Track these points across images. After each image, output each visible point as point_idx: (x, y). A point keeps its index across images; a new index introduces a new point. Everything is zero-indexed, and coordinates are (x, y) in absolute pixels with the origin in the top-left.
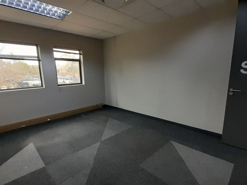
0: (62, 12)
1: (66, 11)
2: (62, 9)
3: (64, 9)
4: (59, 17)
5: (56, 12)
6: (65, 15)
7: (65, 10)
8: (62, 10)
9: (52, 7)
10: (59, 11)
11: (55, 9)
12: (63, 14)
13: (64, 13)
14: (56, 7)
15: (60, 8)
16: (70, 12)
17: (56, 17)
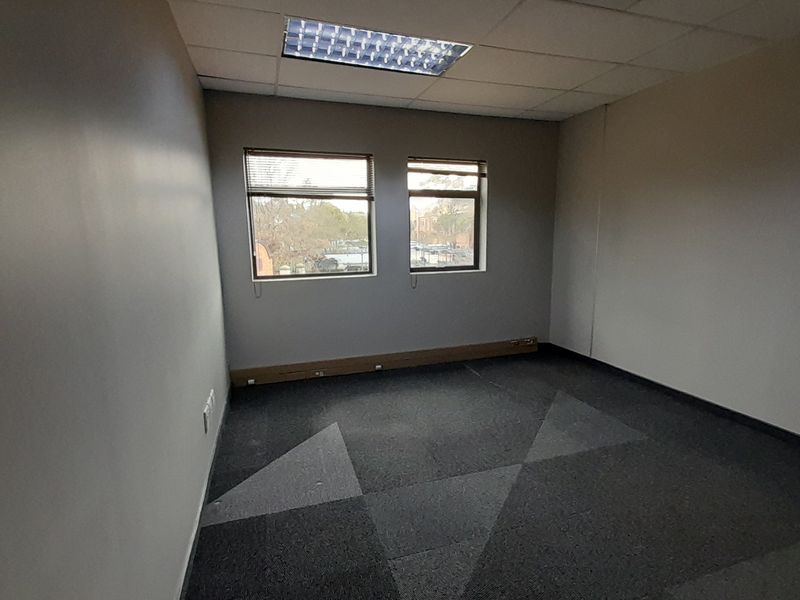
0: (444, 53)
1: (454, 48)
2: (443, 43)
3: (448, 43)
4: (434, 68)
5: (426, 54)
6: (449, 60)
7: (453, 44)
8: (446, 45)
9: (420, 42)
10: (436, 51)
11: (427, 44)
12: (444, 57)
13: (450, 54)
14: (428, 41)
15: (439, 42)
16: (466, 48)
17: (425, 70)
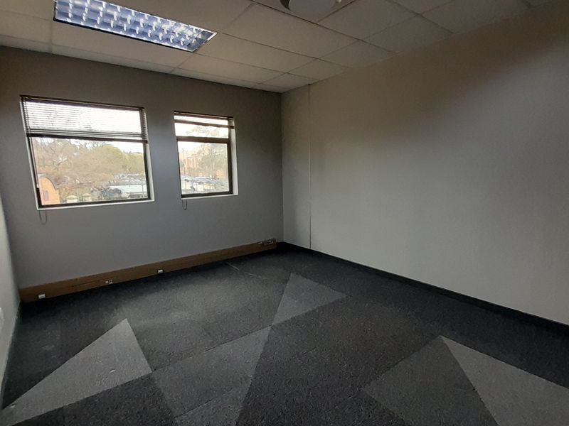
0: (195, 36)
1: (203, 33)
2: (195, 28)
3: (198, 29)
4: (189, 45)
5: (182, 35)
6: (200, 41)
7: (202, 30)
8: (196, 30)
9: (175, 24)
10: (189, 33)
11: (181, 28)
12: (196, 39)
13: (200, 37)
14: (182, 25)
15: (191, 26)
16: (212, 34)
17: (182, 46)
